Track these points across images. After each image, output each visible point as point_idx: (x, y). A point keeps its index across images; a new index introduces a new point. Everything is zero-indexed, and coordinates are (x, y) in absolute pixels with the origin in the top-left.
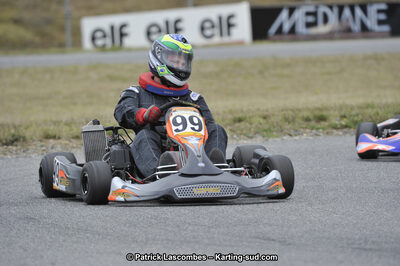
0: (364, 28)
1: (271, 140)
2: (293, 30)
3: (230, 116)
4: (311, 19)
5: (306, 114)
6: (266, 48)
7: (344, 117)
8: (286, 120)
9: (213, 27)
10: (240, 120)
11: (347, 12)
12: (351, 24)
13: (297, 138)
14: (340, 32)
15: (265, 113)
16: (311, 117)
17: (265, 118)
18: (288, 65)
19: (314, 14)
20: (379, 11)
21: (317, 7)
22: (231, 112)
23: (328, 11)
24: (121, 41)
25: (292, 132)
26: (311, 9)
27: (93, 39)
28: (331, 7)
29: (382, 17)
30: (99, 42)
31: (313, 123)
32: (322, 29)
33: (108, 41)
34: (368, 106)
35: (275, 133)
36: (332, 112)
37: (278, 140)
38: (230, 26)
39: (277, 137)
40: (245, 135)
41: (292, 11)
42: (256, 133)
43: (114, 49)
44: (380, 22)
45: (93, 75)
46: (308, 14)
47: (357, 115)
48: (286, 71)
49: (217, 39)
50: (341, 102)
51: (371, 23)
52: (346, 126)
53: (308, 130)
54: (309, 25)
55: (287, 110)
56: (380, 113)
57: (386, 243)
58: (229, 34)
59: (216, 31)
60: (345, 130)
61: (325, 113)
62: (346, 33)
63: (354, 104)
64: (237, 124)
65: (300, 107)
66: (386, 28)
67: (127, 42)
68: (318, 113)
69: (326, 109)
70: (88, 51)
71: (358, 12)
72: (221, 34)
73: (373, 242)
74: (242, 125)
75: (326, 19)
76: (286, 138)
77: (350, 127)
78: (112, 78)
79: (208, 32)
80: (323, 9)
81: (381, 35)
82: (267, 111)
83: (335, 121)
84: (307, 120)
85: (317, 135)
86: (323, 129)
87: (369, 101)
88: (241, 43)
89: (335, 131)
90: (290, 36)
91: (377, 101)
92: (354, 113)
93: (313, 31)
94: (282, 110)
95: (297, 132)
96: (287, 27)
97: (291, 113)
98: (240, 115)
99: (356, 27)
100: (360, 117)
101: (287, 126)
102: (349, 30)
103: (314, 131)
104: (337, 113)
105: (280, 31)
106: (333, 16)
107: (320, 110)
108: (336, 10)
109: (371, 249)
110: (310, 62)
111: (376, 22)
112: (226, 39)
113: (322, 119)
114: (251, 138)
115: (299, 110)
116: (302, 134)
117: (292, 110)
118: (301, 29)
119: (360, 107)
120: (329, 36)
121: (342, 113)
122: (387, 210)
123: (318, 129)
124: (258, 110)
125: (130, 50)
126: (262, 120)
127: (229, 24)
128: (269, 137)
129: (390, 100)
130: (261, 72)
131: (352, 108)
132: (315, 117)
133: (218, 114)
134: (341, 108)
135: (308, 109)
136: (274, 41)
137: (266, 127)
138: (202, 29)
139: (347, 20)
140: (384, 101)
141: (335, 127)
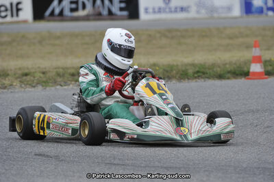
0: (110, 13)
1: (48, 88)
2: (61, 13)
3: (20, 72)
4: (74, 6)
5: (72, 71)
6: (43, 25)
8: (58, 75)
9: (6, 10)
10: (26, 75)
11: (99, 2)
12: (101, 9)
13: (66, 87)
14: (94, 15)
15: (44, 70)
16: (76, 73)
17: (44, 73)
18: (58, 38)
19: (76, 2)
20: (121, 1)
22: (20, 69)
23: (86, 1)
25: (62, 84)
29: (123, 5)
31: (76, 78)
32: (81, 13)
35: (50, 84)
37: (53, 88)
38: (18, 10)
39: (52, 86)
40: (30, 85)
42: (37, 84)
44: (121, 9)
46: (72, 3)
48: (57, 42)
51: (115, 9)
53: (73, 82)
54: (72, 10)
55: (58, 68)
58: (17, 15)
59: (9, 13)
62: (98, 16)
64: (25, 78)
66: (125, 13)
71: (107, 1)
72: (12, 16)
73: (119, 159)
74: (28, 78)
75: (84, 7)
76: (58, 87)
79: (3, 14)
81: (121, 18)
82: (45, 68)
84: (73, 75)
88: (25, 22)
90: (60, 18)
93: (75, 14)
94: (56, 68)
95: (66, 84)
96: (57, 11)
97: (61, 70)
98: (26, 71)
99: (105, 12)
101: (59, 79)
102: (100, 14)
105: (52, 13)
106: (89, 4)
110: (74, 35)
111: (118, 9)
112: (15, 19)
114: (34, 87)
115: (67, 68)
116: (69, 85)
117: (63, 68)
118: (67, 12)
120: (86, 18)
124: (39, 67)
126: (42, 75)
127: (17, 8)
128: (46, 86)
130: (40, 42)
133: (11, 70)
135: (73, 68)
136: (49, 21)
137: (44, 79)
139: (99, 7)
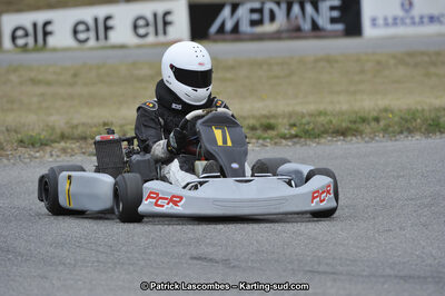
0: (315, 27)
2: (236, 29)
4: (256, 16)
5: (251, 122)
7: (295, 125)
9: (147, 25)
11: (296, 9)
12: (301, 21)
14: (288, 31)
16: (258, 126)
18: (231, 68)
19: (260, 11)
20: (332, 8)
21: (263, 3)
23: (275, 7)
24: (45, 40)
26: (257, 5)
27: (14, 38)
28: (278, 4)
29: (336, 14)
30: (20, 42)
31: (259, 132)
32: (268, 28)
33: (30, 40)
34: (320, 114)
36: (280, 120)
38: (166, 24)
41: (235, 8)
43: (36, 49)
44: (333, 21)
45: (13, 77)
46: (253, 11)
47: (309, 123)
48: (229, 75)
49: (151, 39)
50: (290, 109)
51: (323, 21)
52: (296, 136)
53: (254, 141)
54: (253, 23)
56: (334, 122)
57: (341, 265)
58: (165, 33)
59: (151, 29)
60: (295, 140)
61: (272, 121)
62: (295, 32)
63: (305, 111)
65: (245, 114)
66: (339, 27)
67: (51, 41)
68: (265, 121)
69: (274, 116)
70: (8, 51)
71: (309, 8)
72: (156, 34)
73: (327, 264)
75: (273, 17)
77: (301, 137)
78: (34, 82)
79: (142, 31)
80: (269, 6)
81: (334, 35)
83: (284, 130)
84: (253, 128)
85: (263, 145)
86: (271, 139)
87: (321, 107)
89: (284, 141)
90: (233, 36)
91: (329, 108)
92: (304, 121)
93: (258, 30)
96: (229, 26)
99: (307, 26)
100: (312, 126)
102: (298, 29)
103: (261, 141)
104: (285, 121)
105: (221, 29)
106: (280, 13)
107: (268, 117)
108: (284, 6)
109: (325, 273)
110: (256, 64)
111: (328, 20)
112: (161, 38)
113: (269, 127)
115: (245, 118)
118: (245, 27)
119: (311, 115)
120: (276, 36)
121: (292, 121)
122: (342, 230)
123: (265, 139)
125: (55, 50)
127: (164, 22)
129: (345, 107)
131: (303, 116)
132: (262, 125)
134: (290, 115)
135: (254, 117)
136: (215, 41)
138: (135, 27)
139: (296, 18)
140: (337, 108)
141: (284, 137)
